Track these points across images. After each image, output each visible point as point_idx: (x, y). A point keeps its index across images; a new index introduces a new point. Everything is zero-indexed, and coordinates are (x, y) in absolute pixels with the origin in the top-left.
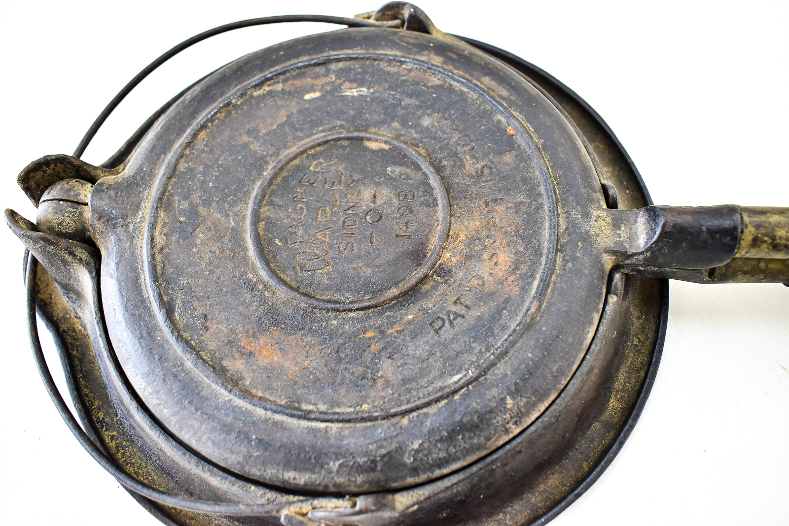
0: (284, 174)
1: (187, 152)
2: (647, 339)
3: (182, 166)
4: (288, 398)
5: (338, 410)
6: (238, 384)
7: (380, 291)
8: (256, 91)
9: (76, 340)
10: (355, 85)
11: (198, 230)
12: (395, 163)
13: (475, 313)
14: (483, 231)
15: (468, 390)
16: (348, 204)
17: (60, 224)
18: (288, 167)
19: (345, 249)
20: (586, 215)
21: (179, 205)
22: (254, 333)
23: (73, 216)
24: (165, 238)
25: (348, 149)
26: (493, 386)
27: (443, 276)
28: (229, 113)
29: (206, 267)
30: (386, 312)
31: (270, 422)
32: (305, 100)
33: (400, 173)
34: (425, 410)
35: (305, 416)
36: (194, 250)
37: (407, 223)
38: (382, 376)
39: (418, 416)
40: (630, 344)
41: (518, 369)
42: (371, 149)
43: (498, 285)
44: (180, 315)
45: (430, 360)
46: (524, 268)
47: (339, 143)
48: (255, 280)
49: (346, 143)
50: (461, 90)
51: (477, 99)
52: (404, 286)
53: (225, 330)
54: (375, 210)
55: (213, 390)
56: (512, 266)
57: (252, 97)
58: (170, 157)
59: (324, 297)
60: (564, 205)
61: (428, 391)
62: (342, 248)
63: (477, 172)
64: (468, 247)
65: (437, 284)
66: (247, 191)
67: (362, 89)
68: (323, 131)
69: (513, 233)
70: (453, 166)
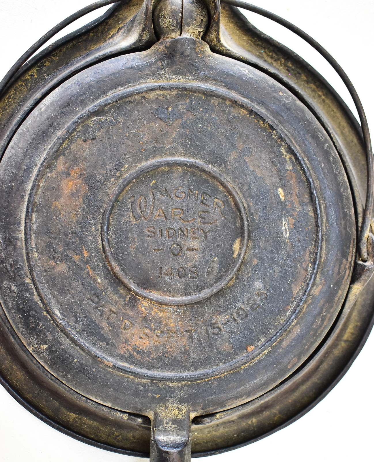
0: (210, 180)
1: (228, 103)
2: (118, 441)
3: (215, 101)
4: (40, 204)
5: (33, 237)
6: (47, 169)
7: (117, 258)
8: (284, 149)
10: (292, 227)
11: (162, 122)
12: (221, 262)
13: (104, 324)
14: (166, 329)
15: (50, 320)
16: (186, 230)
17: (164, 17)
18: (216, 183)
19: (149, 231)
20: (182, 401)
21: (181, 104)
22: (84, 174)
23: (171, 25)
24: (154, 98)
25: (233, 227)
26: (54, 336)
27: (130, 302)
28: (264, 129)
29: (132, 133)
30: (102, 263)
31: (23, 193)
32: (276, 189)
33: (213, 267)
34: (36, 293)
35: (28, 216)
36: (145, 122)
37: (171, 274)
38: (57, 264)
39: (32, 289)
40: (114, 429)
41: (66, 352)
42: (233, 244)
43: (125, 340)
44: (95, 120)
45: (69, 295)
46: (137, 357)
47: (238, 219)
48: (123, 169)
49: (238, 224)
50: (287, 310)
51: (279, 322)
52: (121, 275)
53: (85, 154)
54: (181, 250)
55: (43, 153)
56: (139, 349)
57: (280, 146)
58: (222, 91)
59: (111, 220)
60: (188, 385)
61: (48, 294)
62: (150, 229)
63: (215, 323)
64: (154, 319)
65: (124, 298)
66: (195, 154)
67: (288, 233)
68: (249, 206)
69: (165, 350)
70: (219, 307)
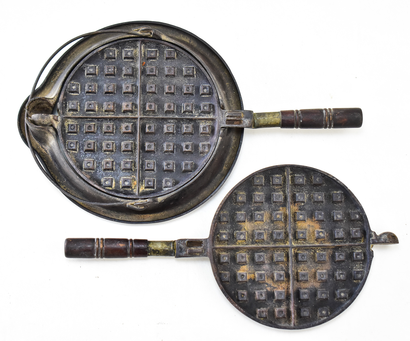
2: (236, 147)
9: (44, 156)
